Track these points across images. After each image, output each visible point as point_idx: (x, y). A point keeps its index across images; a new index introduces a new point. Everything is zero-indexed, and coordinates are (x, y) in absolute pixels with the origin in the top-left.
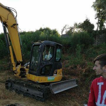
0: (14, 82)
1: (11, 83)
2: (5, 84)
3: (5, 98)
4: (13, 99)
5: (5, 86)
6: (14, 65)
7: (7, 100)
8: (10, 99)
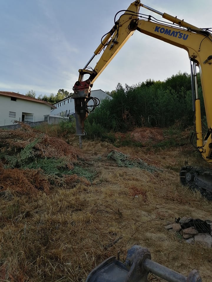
0: (198, 173)
1: (192, 173)
2: (179, 174)
3: (181, 202)
4: (197, 208)
5: (179, 178)
6: (199, 136)
7: (186, 207)
8: (193, 207)
